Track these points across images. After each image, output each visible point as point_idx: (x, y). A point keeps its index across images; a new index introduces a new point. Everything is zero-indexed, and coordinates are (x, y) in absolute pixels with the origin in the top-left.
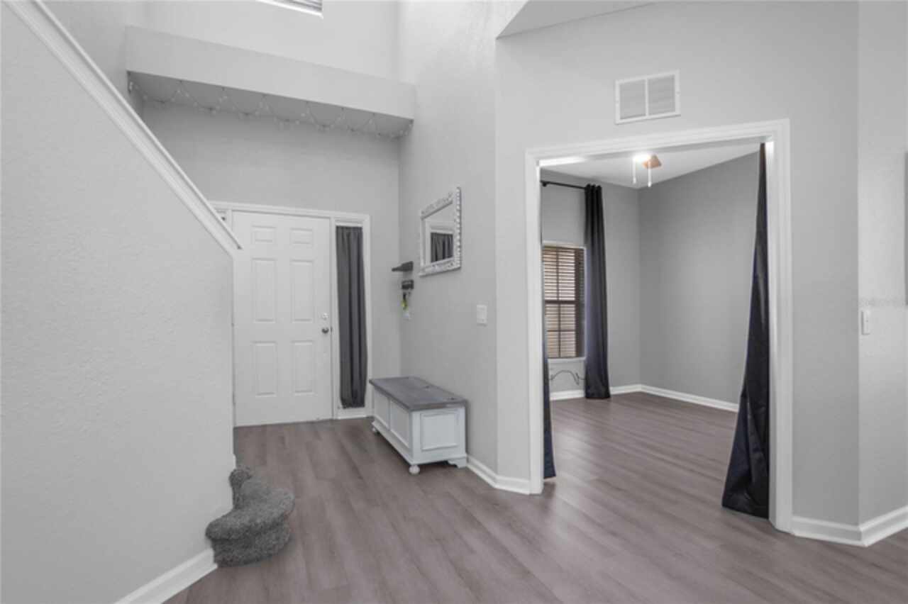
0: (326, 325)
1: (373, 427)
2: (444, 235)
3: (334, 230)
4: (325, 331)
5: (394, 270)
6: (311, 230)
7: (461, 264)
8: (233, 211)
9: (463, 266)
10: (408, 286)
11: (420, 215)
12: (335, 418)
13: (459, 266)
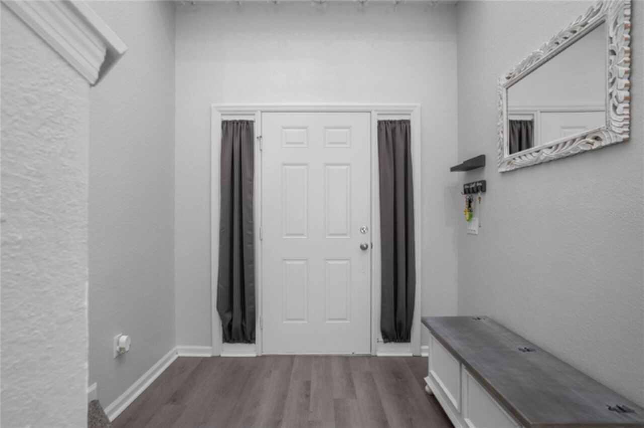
0: (365, 240)
1: (425, 384)
2: (520, 122)
3: (375, 125)
4: (364, 248)
5: (453, 169)
6: (349, 128)
7: (630, 133)
8: (262, 112)
9: (633, 136)
10: (474, 190)
11: (504, 82)
12: (373, 354)
13: (626, 136)
